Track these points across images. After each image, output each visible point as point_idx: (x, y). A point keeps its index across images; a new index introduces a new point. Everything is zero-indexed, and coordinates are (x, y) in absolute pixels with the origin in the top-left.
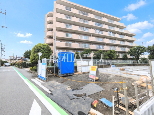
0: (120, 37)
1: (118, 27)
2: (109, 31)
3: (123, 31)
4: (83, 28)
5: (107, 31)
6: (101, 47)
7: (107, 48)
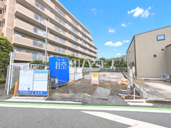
0: (90, 48)
1: (88, 38)
2: (83, 41)
3: (91, 43)
4: (59, 29)
5: (81, 39)
6: (76, 54)
7: (80, 56)
